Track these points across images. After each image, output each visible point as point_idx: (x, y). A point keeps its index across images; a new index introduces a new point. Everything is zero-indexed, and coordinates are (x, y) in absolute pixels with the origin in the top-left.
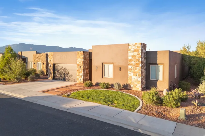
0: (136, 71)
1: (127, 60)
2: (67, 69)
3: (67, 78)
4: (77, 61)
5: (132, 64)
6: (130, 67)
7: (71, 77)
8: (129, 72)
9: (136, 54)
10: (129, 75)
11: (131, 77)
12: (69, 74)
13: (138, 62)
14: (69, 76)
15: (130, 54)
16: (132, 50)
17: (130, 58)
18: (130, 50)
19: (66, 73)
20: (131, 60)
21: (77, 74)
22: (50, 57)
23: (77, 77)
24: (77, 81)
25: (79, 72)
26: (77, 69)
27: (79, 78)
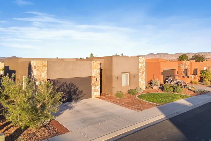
0: (143, 77)
1: (138, 69)
2: (75, 85)
3: (73, 96)
4: (93, 72)
5: (141, 72)
6: (139, 74)
7: (81, 95)
8: (139, 78)
9: (142, 65)
10: (139, 80)
11: (140, 82)
12: (77, 91)
13: (143, 71)
14: (78, 93)
15: (140, 65)
16: (141, 62)
17: (140, 68)
18: (140, 62)
19: (72, 91)
20: (140, 70)
21: (93, 88)
22: (38, 70)
23: (92, 92)
24: (93, 96)
25: (95, 85)
26: (93, 82)
27: (94, 93)
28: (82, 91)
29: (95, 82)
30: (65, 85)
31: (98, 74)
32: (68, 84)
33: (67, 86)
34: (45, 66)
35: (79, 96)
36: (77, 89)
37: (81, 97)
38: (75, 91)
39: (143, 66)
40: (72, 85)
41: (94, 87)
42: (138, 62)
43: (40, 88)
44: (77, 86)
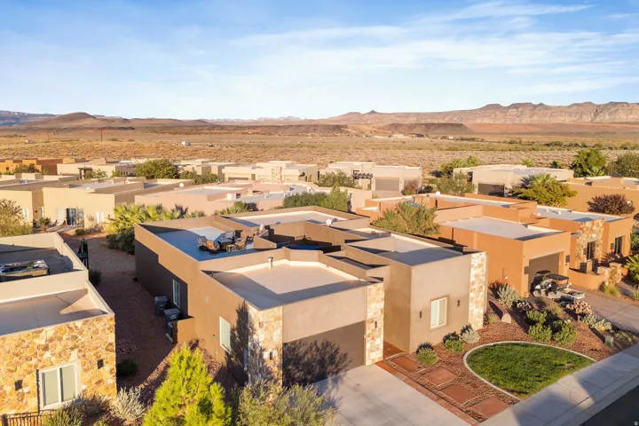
0: (479, 299)
1: (469, 284)
2: (332, 344)
3: (329, 369)
4: (369, 310)
5: (474, 290)
6: (472, 295)
7: (343, 362)
8: (470, 304)
9: (479, 271)
10: (470, 308)
11: (472, 311)
12: (337, 356)
13: (481, 285)
14: (337, 360)
15: (473, 272)
16: (476, 265)
17: (472, 279)
18: (473, 266)
19: (327, 357)
20: (473, 283)
21: (368, 346)
22: (266, 329)
23: (367, 354)
24: (368, 362)
25: (373, 338)
26: (368, 332)
27: (372, 354)
28: (345, 355)
29: (373, 331)
30: (314, 348)
31: (379, 313)
32: (319, 344)
33: (317, 350)
34: (277, 319)
35: (340, 367)
36: (336, 351)
37: (346, 366)
38: (332, 358)
39: (482, 274)
40: (328, 344)
41: (371, 341)
42: (470, 267)
43: (269, 364)
44: (336, 346)
